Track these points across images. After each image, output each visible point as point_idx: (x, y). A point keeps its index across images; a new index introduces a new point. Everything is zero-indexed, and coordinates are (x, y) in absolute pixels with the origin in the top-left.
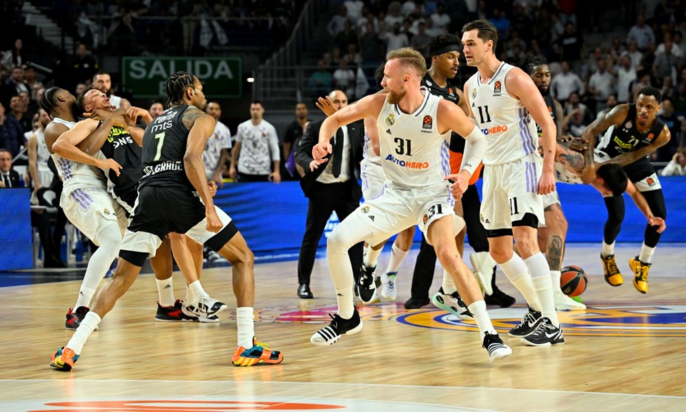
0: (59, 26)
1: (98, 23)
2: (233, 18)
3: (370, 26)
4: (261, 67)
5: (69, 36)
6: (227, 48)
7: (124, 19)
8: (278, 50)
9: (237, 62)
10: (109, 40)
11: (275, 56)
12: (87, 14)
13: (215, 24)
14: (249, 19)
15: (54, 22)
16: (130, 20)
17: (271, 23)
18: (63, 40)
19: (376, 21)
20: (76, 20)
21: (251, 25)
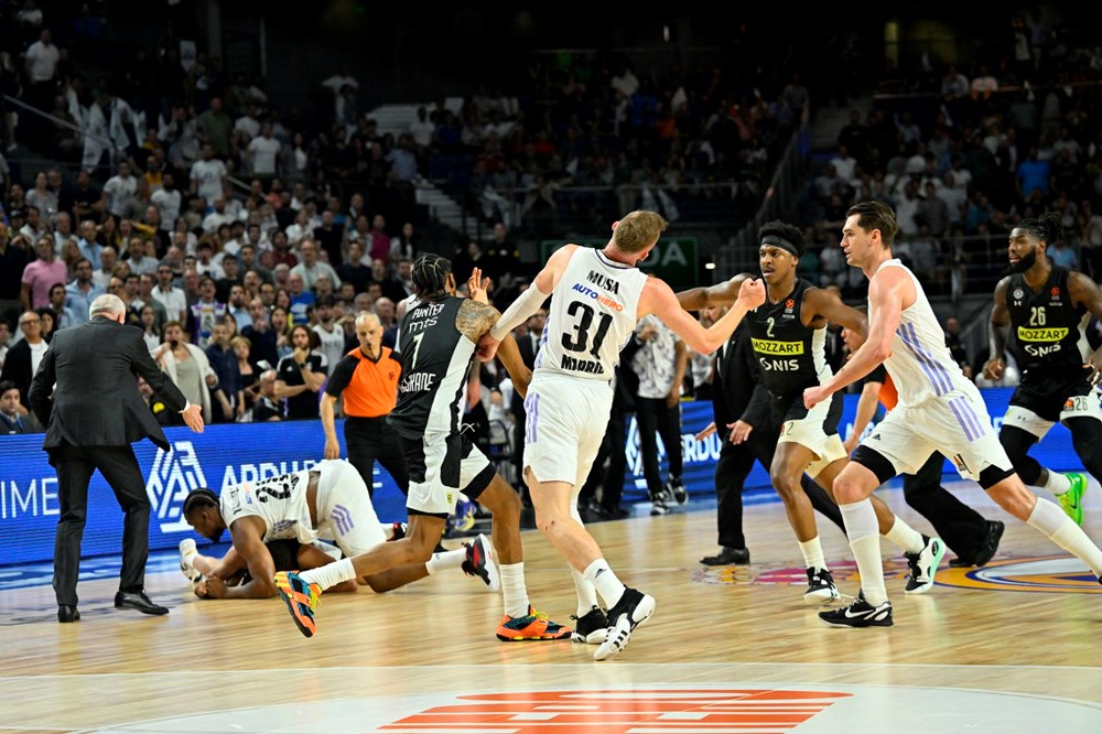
0: (459, 203)
1: (508, 198)
2: (685, 186)
3: (865, 190)
4: (724, 249)
5: (472, 215)
6: (680, 225)
7: (543, 191)
8: (745, 225)
9: (691, 244)
10: (524, 221)
11: (741, 233)
12: (494, 186)
13: (661, 194)
14: (705, 186)
15: (452, 198)
16: (550, 193)
17: (734, 190)
18: (464, 222)
19: (873, 183)
20: (481, 194)
21: (709, 194)
